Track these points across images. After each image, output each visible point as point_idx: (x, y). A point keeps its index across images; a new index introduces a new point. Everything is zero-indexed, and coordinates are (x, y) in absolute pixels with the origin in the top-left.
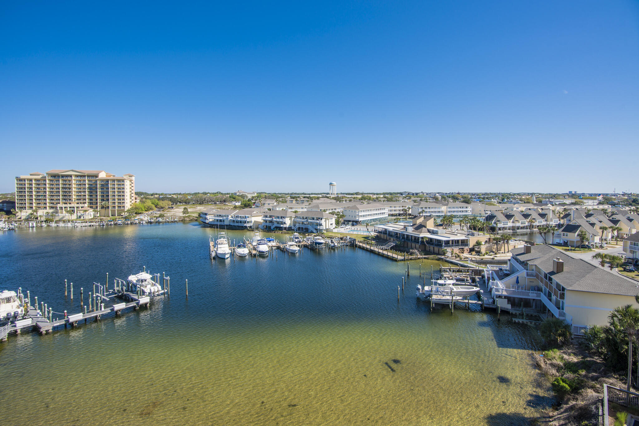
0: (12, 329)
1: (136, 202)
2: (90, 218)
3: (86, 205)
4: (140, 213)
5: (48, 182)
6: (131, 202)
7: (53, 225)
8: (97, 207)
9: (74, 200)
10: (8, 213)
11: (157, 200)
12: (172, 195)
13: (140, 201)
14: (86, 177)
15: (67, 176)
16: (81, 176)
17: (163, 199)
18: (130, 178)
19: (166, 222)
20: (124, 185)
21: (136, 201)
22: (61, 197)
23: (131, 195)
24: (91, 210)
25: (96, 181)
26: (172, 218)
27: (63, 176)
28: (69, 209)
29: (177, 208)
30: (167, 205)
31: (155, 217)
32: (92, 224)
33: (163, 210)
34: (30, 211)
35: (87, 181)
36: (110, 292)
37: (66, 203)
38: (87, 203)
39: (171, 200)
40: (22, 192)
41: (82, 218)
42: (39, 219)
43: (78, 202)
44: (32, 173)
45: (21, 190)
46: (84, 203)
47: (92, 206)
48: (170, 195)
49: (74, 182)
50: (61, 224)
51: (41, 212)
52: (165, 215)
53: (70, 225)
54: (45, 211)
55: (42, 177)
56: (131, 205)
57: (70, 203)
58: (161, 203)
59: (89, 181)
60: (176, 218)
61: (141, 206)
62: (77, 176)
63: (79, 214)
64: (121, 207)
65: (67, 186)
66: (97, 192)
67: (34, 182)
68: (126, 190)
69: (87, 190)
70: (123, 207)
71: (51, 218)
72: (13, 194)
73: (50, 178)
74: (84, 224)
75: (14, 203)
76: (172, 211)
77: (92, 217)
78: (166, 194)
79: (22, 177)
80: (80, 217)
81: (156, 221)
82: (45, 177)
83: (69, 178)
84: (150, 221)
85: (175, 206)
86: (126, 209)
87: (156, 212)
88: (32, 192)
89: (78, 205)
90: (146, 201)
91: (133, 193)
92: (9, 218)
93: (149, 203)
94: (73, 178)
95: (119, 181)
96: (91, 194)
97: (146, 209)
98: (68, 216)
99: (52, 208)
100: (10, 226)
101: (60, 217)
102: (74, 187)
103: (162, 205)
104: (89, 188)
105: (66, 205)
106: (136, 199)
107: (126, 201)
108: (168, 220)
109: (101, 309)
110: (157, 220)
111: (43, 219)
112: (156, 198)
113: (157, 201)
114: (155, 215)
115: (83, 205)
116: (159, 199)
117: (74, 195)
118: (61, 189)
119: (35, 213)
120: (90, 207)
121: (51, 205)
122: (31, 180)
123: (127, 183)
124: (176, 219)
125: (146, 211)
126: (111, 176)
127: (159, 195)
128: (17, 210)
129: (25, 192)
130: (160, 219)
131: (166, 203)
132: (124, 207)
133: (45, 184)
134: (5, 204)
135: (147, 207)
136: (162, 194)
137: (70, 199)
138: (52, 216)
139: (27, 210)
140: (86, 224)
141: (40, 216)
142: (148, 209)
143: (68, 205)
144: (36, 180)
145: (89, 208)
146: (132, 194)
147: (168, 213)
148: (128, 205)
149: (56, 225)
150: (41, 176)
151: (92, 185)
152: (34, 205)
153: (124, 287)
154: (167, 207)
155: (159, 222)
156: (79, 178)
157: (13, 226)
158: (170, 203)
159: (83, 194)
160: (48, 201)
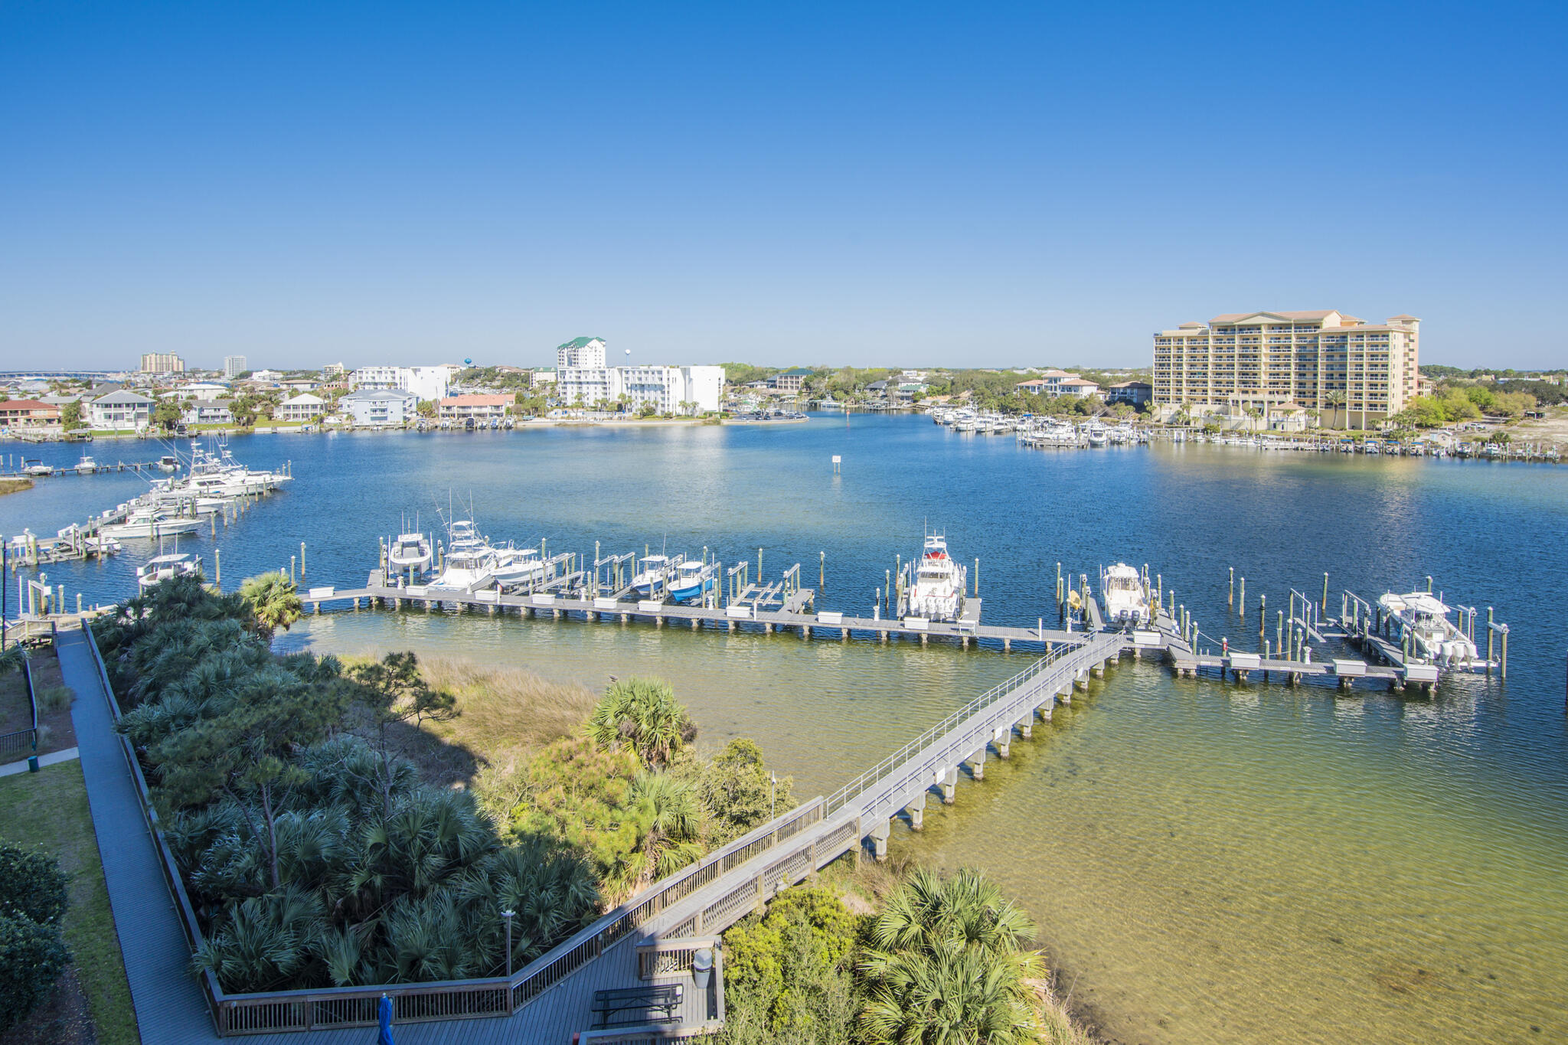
0: (1127, 645)
1: (1419, 393)
2: (1298, 429)
3: (1290, 397)
4: (1432, 427)
5: (1211, 342)
6: (1405, 393)
7: (1218, 440)
8: (1315, 403)
9: (1262, 384)
10: (1140, 408)
11: (1486, 389)
12: (1542, 377)
13: (1434, 392)
14: (1293, 329)
15: (1251, 328)
16: (1281, 327)
17: (1508, 388)
18: (1407, 326)
19: (1513, 458)
20: (1385, 345)
21: (1421, 390)
22: (1236, 378)
23: (1405, 374)
24: (1301, 410)
25: (1316, 338)
26: (1535, 446)
27: (1241, 329)
28: (1251, 405)
29: (1557, 416)
30: (1521, 407)
31: (1476, 440)
32: (1301, 445)
33: (1506, 422)
34: (1176, 407)
35: (1294, 339)
36: (1328, 622)
37: (1247, 392)
38: (1292, 393)
39: (1535, 392)
40: (1164, 365)
41: (1279, 429)
42: (1192, 424)
43: (1272, 389)
44: (1182, 325)
45: (1163, 361)
46: (1285, 393)
47: (1302, 399)
48: (1536, 375)
49: (1264, 341)
50: (1234, 441)
51: (1196, 411)
52: (1512, 436)
53: (1251, 442)
54: (1204, 408)
55: (1200, 333)
56: (1404, 402)
57: (1255, 392)
58: (1500, 400)
59: (1299, 337)
60: (1551, 449)
61: (1435, 405)
62: (1272, 327)
63: (1273, 419)
64: (1376, 406)
65: (1251, 351)
66: (1316, 366)
67: (1185, 342)
68: (1391, 361)
69: (1292, 361)
70: (1382, 406)
71: (1214, 424)
72: (1149, 370)
73: (1216, 333)
74: (1282, 444)
75: (1149, 388)
76: (1539, 424)
77: (1303, 428)
78: (1520, 374)
79: (1166, 333)
80: (1275, 426)
81: (1479, 452)
82: (1207, 332)
83: (1255, 333)
84: (1459, 450)
85: (1550, 411)
86: (1391, 412)
87: (1482, 426)
88: (1181, 365)
89: (1271, 398)
90: (1451, 392)
91: (1412, 369)
92: (1140, 419)
93: (1459, 397)
94: (1264, 331)
95: (1373, 335)
96: (1302, 371)
97: (1450, 416)
98: (1248, 423)
99: (1218, 400)
100: (1142, 435)
101: (1233, 423)
102: (1265, 354)
103: (1503, 406)
104: (1300, 356)
105: (1245, 397)
106: (1420, 384)
107: (1390, 391)
108: (1520, 451)
109: (1302, 660)
110: (1484, 449)
111: (1200, 425)
112: (1486, 384)
113: (1486, 394)
114: (1478, 434)
115: (1281, 397)
116: (1493, 388)
117: (1265, 373)
118: (1236, 358)
119: (1185, 413)
120: (1300, 403)
121: (1217, 395)
122: (1180, 340)
123: (1397, 342)
124: (1549, 453)
125: (1450, 420)
126: (1352, 323)
127: (1497, 375)
128: (1154, 404)
129: (1169, 365)
130: (1495, 449)
131: (1516, 401)
132: (1384, 406)
133: (1206, 348)
134: (1135, 391)
135: (1451, 409)
136: (1505, 374)
137: (1255, 383)
138: (1218, 419)
139: (1171, 405)
140: (1288, 445)
141: (1194, 418)
142: (1457, 416)
143: (1251, 397)
144: (1191, 339)
145: (1296, 406)
146: (1410, 372)
147: (1524, 429)
148: (1396, 402)
149: (1223, 440)
150: (1199, 330)
151: (1304, 347)
152: (1185, 393)
153: (1366, 619)
154: (1520, 413)
155: (1489, 458)
156: (1275, 333)
157: (1145, 436)
158: (1533, 400)
159: (1283, 369)
160: (1210, 384)
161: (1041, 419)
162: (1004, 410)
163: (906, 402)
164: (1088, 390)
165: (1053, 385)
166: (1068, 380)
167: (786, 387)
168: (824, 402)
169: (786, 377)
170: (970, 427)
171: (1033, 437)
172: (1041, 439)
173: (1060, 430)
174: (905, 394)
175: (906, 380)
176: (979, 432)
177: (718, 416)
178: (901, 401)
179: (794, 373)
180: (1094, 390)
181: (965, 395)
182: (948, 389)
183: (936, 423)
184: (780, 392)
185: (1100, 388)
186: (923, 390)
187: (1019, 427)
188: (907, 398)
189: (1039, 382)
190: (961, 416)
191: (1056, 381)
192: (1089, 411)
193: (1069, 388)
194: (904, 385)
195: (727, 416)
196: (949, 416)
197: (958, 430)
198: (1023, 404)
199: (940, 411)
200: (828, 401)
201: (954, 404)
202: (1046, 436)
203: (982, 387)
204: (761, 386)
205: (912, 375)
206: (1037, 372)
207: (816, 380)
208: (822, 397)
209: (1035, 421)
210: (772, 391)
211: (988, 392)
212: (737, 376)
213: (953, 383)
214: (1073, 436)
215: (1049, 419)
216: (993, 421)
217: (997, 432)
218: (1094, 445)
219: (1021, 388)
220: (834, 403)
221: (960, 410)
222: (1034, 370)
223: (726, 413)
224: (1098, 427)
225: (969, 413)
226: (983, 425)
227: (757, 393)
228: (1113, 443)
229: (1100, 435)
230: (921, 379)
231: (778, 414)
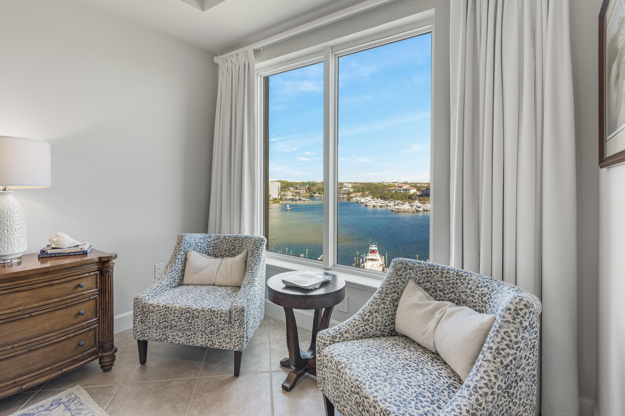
161: (397, 202)
162: (383, 198)
163: (345, 195)
164: (413, 191)
165: (400, 189)
166: (405, 187)
167: (301, 189)
168: (315, 195)
169: (301, 186)
170: (371, 205)
171: (395, 208)
172: (398, 209)
173: (405, 206)
174: (345, 192)
175: (345, 187)
176: (374, 206)
177: (278, 200)
178: (344, 195)
179: (303, 184)
180: (415, 191)
181: (367, 193)
182: (360, 191)
183: (358, 203)
184: (299, 191)
185: (417, 190)
186: (352, 190)
187: (388, 204)
188: (346, 193)
189: (395, 188)
190: (367, 200)
191: (401, 188)
192: (414, 199)
193: (405, 190)
194: (345, 189)
195: (282, 200)
196: (363, 200)
197: (366, 206)
198: (389, 196)
199: (358, 199)
200: (317, 195)
201: (363, 196)
202: (400, 208)
203: (374, 190)
204: (292, 189)
205: (347, 185)
206: (392, 184)
207: (312, 187)
208: (315, 193)
209: (394, 202)
210: (296, 190)
211: (376, 191)
212: (284, 185)
213: (362, 188)
214: (410, 208)
215: (400, 202)
216: (379, 202)
217: (381, 206)
218: (418, 211)
219: (388, 190)
220: (319, 195)
221: (366, 198)
222: (391, 183)
223: (281, 199)
224: (419, 204)
225: (369, 199)
226: (376, 204)
227: (291, 191)
228: (424, 210)
229: (420, 208)
230: (350, 186)
231: (300, 199)
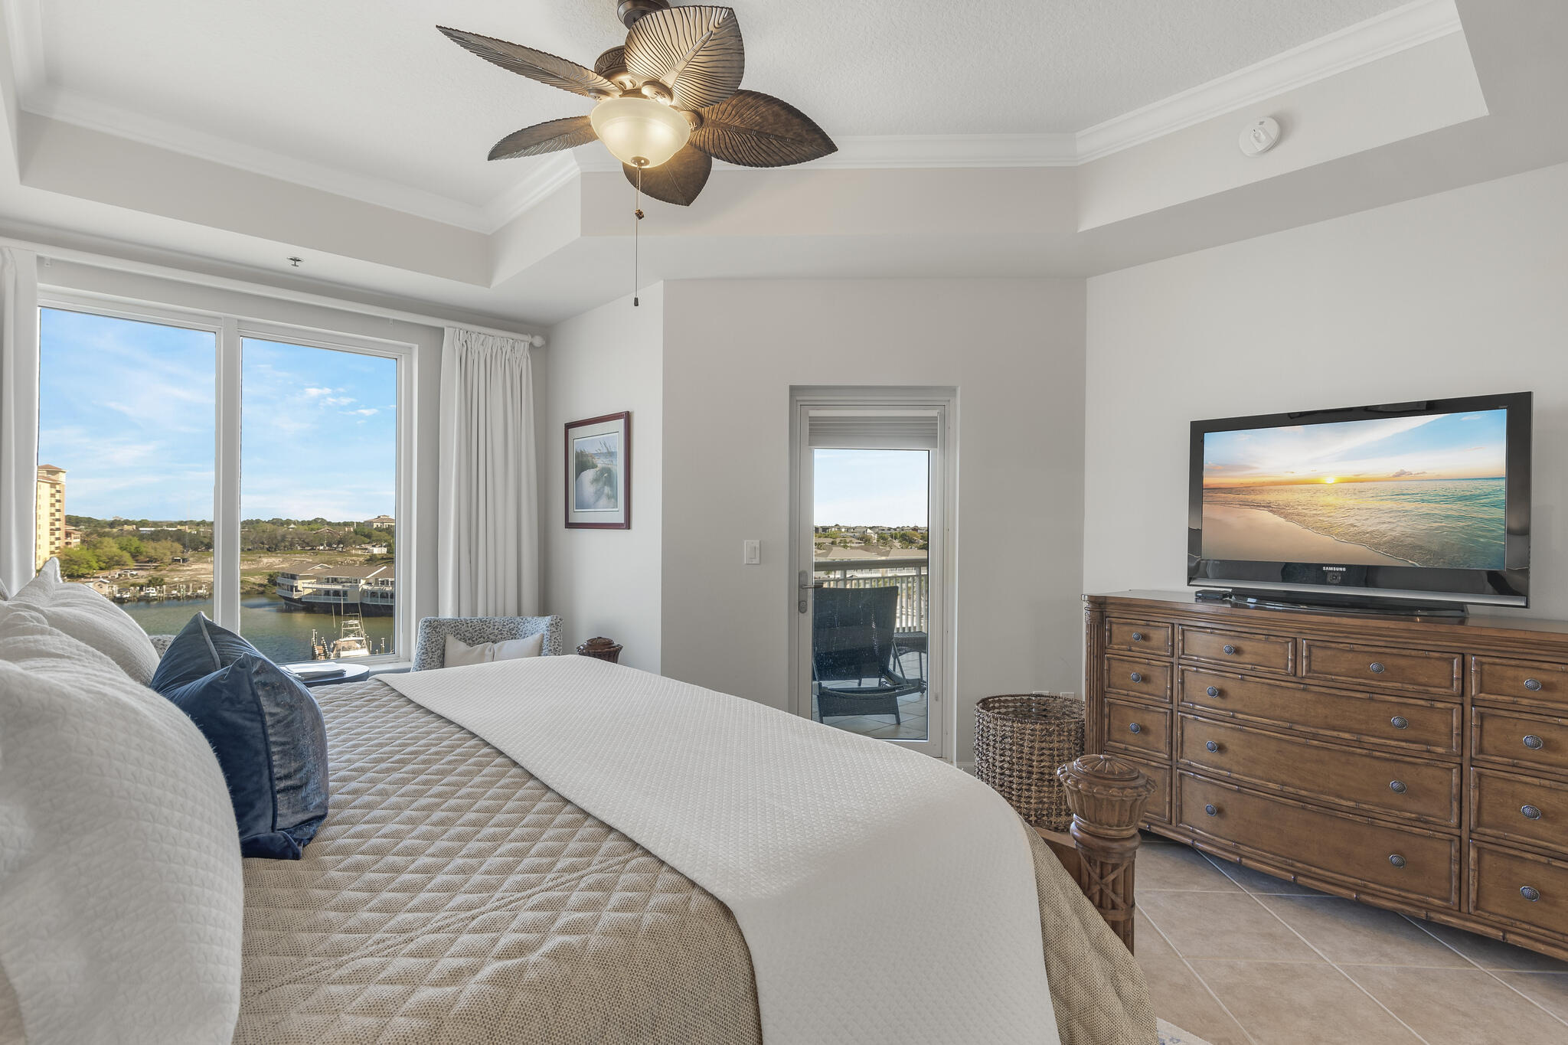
1: (67, 543)
4: (83, 576)
6: (52, 543)
11: (136, 539)
13: (83, 542)
17: (155, 537)
19: (169, 599)
21: (68, 540)
29: (199, 561)
30: (169, 553)
31: (133, 585)
33: (156, 568)
39: (176, 540)
48: (171, 525)
52: (167, 580)
56: (51, 553)
58: (149, 548)
60: (201, 588)
61: (88, 555)
81: (138, 596)
84: (118, 595)
85: (192, 556)
87: (134, 573)
90: (100, 542)
91: (59, 520)
93: (110, 547)
97: (103, 565)
103: (152, 553)
106: (67, 535)
108: (175, 592)
110: (142, 593)
112: (130, 533)
113: (136, 542)
114: (132, 580)
123: (41, 492)
124: (200, 591)
125: (101, 569)
130: (153, 592)
131: (164, 548)
135: (104, 558)
136: (144, 523)
142: (110, 563)
146: (57, 523)
147: (175, 573)
154: (168, 559)
155: (147, 600)
158: (177, 548)
